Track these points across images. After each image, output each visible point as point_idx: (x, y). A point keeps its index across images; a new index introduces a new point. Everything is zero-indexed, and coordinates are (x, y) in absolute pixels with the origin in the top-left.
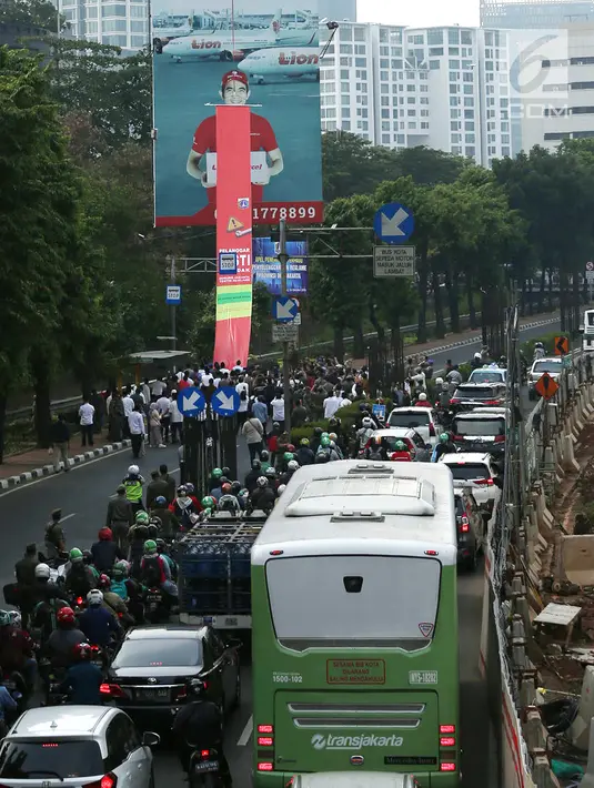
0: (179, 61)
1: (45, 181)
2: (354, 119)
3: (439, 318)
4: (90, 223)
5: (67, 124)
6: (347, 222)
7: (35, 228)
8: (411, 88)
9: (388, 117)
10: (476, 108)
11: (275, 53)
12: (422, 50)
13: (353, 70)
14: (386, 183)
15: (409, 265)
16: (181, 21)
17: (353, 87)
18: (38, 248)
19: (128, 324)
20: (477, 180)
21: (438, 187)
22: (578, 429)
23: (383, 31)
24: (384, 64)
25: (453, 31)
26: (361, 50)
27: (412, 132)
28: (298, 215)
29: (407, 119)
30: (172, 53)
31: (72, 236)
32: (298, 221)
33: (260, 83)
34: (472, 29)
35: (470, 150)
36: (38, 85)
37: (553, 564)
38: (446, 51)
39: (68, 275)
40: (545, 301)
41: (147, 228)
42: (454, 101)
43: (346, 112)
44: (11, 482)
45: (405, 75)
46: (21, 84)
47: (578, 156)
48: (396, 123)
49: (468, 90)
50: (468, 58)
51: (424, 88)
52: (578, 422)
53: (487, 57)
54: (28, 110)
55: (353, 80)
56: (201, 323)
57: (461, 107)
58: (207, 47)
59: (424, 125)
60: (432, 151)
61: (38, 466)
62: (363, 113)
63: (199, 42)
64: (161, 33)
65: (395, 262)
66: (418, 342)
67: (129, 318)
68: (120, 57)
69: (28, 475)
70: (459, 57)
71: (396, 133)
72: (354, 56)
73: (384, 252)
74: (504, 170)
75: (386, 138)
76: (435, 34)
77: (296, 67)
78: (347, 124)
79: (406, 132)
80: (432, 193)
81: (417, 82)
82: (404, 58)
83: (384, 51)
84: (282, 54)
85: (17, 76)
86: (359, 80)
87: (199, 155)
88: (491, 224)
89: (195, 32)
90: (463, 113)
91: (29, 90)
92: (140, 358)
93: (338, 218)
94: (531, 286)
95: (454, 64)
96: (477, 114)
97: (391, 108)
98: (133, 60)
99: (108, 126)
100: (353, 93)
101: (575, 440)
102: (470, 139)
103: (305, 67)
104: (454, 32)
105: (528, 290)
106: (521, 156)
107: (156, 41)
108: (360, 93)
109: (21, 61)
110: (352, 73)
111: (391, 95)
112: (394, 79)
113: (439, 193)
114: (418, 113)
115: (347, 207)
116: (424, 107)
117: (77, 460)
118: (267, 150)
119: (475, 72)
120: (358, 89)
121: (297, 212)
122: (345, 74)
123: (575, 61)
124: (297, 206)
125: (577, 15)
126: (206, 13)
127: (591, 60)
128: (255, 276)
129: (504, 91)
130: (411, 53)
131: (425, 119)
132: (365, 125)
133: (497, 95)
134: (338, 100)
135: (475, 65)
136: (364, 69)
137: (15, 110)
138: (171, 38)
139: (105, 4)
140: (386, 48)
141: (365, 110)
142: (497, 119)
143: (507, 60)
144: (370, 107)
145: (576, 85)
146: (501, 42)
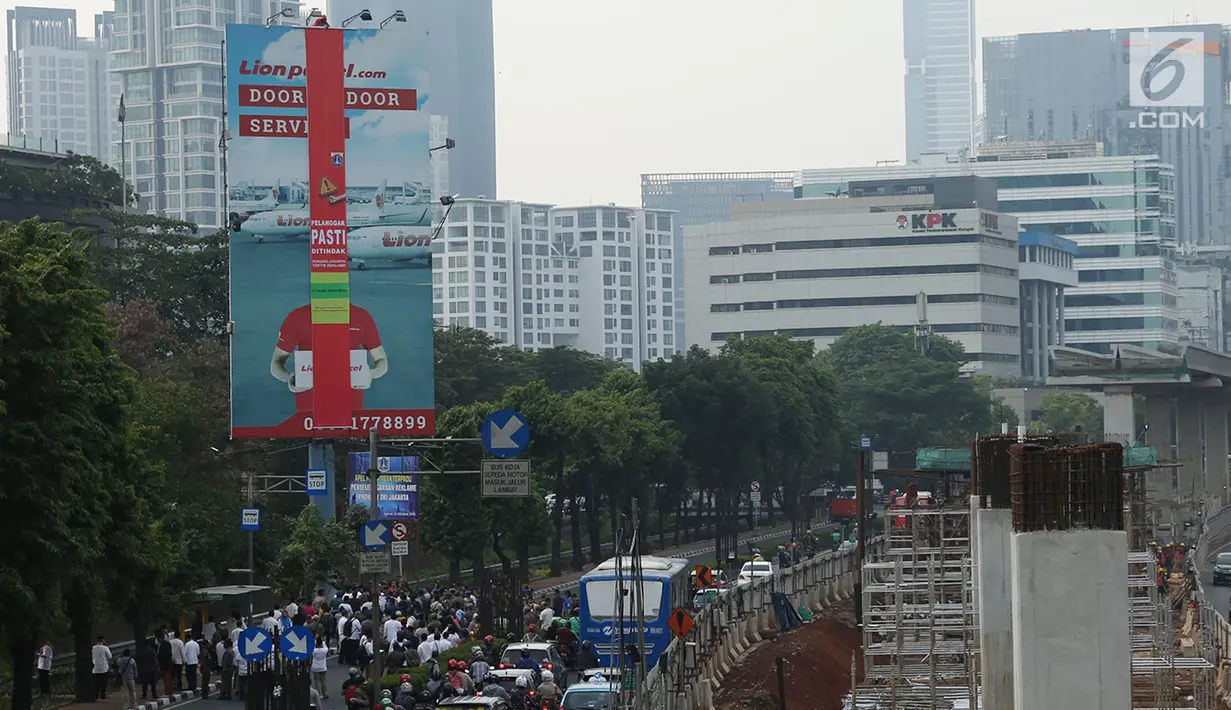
0: (261, 241)
1: (83, 382)
2: (491, 314)
3: (577, 547)
4: (145, 434)
5: (116, 316)
6: (466, 432)
7: (71, 438)
8: (558, 279)
9: (530, 312)
10: (634, 303)
11: (379, 233)
12: (572, 233)
13: (489, 256)
14: (513, 389)
15: (523, 482)
16: (264, 193)
17: (489, 277)
18: (73, 462)
19: (193, 554)
20: (624, 386)
21: (578, 393)
22: (722, 671)
23: (526, 210)
24: (527, 249)
26: (500, 232)
27: (559, 330)
28: (405, 425)
29: (552, 315)
30: (252, 230)
31: (120, 449)
32: (404, 432)
33: (360, 267)
34: (631, 211)
35: (628, 352)
36: (73, 266)
38: (600, 235)
39: (115, 495)
40: (704, 527)
41: (223, 442)
42: (609, 295)
43: (481, 306)
45: (551, 264)
46: (52, 264)
47: (743, 359)
48: (540, 320)
49: (626, 281)
50: (626, 244)
51: (572, 279)
52: (724, 665)
53: (648, 242)
54: (61, 295)
55: (490, 268)
56: (286, 552)
57: (617, 302)
58: (296, 224)
59: (573, 323)
60: (575, 352)
62: (502, 307)
63: (286, 218)
64: (240, 207)
65: (507, 479)
66: (551, 575)
67: (194, 548)
68: (196, 236)
70: (615, 243)
71: (540, 331)
72: (490, 240)
73: (493, 467)
74: (656, 374)
75: (529, 338)
76: (587, 215)
77: (403, 250)
78: (481, 321)
79: (552, 330)
80: (569, 403)
81: (566, 271)
82: (550, 243)
83: (527, 234)
84: (387, 234)
85: (48, 254)
86: (497, 269)
87: (285, 353)
88: (639, 437)
89: (281, 206)
90: (619, 309)
91: (62, 272)
92: (204, 595)
93: (455, 430)
94: (686, 510)
95: (608, 251)
96: (635, 310)
97: (534, 301)
98: (213, 240)
99: (181, 319)
100: (490, 284)
101: (718, 685)
102: (627, 338)
103: (415, 249)
104: (609, 212)
105: (682, 514)
106: (677, 358)
107: (233, 215)
108: (497, 284)
109: (54, 237)
110: (489, 261)
111: (534, 287)
112: (539, 268)
113: (579, 401)
114: (566, 308)
115: (467, 416)
116: (574, 301)
118: (368, 348)
119: (633, 260)
120: (496, 278)
121: (404, 422)
122: (480, 262)
123: (747, 248)
124: (404, 414)
125: (752, 194)
126: (294, 184)
127: (766, 248)
128: (354, 498)
129: (667, 282)
130: (558, 237)
131: (575, 316)
132: (504, 322)
133: (658, 288)
134: (472, 291)
135: (634, 253)
136: (502, 255)
137: (44, 296)
138: (252, 213)
139: (189, 173)
140: (529, 231)
141: (504, 304)
142: (659, 317)
143: (671, 247)
144: (509, 300)
145: (748, 277)
146: (664, 224)
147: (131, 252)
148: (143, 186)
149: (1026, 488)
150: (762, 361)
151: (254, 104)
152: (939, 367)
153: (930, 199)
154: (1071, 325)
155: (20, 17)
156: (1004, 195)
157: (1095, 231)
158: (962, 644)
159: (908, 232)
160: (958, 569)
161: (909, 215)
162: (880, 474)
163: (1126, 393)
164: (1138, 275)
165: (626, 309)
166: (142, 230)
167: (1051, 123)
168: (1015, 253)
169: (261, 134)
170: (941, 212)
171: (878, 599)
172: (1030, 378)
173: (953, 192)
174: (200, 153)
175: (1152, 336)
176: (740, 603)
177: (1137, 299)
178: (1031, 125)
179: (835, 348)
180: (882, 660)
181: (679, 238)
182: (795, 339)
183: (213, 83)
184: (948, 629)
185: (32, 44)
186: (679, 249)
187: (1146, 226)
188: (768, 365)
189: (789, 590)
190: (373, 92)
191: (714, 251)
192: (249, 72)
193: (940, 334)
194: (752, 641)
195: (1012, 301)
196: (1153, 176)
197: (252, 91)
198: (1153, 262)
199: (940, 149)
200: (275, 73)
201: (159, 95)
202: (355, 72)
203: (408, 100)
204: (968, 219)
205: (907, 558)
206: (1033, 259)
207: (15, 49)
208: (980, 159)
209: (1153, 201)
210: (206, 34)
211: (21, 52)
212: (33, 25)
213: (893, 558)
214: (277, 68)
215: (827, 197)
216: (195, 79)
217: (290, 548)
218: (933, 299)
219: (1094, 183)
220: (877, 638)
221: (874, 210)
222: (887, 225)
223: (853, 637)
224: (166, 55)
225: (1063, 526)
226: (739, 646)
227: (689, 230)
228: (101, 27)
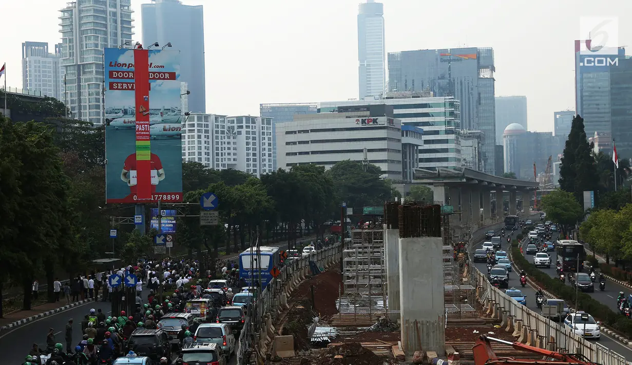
0: (117, 129)
1: (51, 182)
2: (203, 156)
3: (235, 244)
4: (73, 202)
5: (63, 157)
6: (195, 201)
7: (46, 203)
8: (229, 143)
9: (218, 156)
10: (257, 152)
11: (162, 126)
12: (234, 126)
13: (203, 135)
14: (212, 184)
15: (215, 220)
16: (118, 111)
17: (203, 142)
18: (47, 212)
19: (92, 247)
20: (253, 183)
21: (236, 186)
22: (291, 290)
23: (217, 117)
24: (217, 132)
25: (248, 118)
26: (207, 126)
27: (229, 163)
29: (227, 157)
30: (115, 125)
31: (64, 208)
32: (171, 201)
33: (155, 139)
34: (256, 117)
35: (255, 171)
36: (47, 138)
37: (272, 349)
38: (244, 127)
39: (62, 225)
40: (284, 236)
41: (103, 205)
42: (248, 149)
43: (200, 154)
44: (34, 318)
45: (226, 137)
46: (39, 138)
47: (298, 173)
48: (222, 159)
49: (254, 144)
50: (254, 130)
51: (234, 143)
52: (291, 288)
53: (262, 129)
54: (42, 150)
55: (203, 139)
56: (126, 246)
57: (251, 152)
58: (131, 123)
59: (234, 160)
60: (235, 171)
61: (47, 311)
62: (207, 154)
63: (127, 120)
64: (110, 117)
65: (210, 219)
66: (226, 254)
67: (92, 244)
68: (93, 127)
69: (42, 314)
70: (250, 130)
71: (222, 163)
72: (203, 129)
73: (204, 214)
74: (265, 178)
75: (218, 165)
76: (239, 119)
77: (171, 132)
78: (200, 159)
79: (226, 162)
80: (233, 190)
81: (232, 140)
82: (226, 130)
83: (217, 126)
84: (165, 127)
85: (37, 134)
86: (206, 139)
87: (126, 171)
88: (259, 202)
89: (125, 116)
90: (251, 154)
91: (43, 141)
92: (95, 262)
93: (190, 200)
94: (277, 230)
95: (248, 133)
96: (258, 155)
97: (220, 152)
98: (99, 129)
99: (87, 158)
100: (203, 145)
101: (289, 296)
102: (255, 166)
103: (175, 132)
105: (276, 231)
106: (273, 173)
107: (107, 120)
108: (206, 145)
109: (40, 128)
110: (203, 136)
111: (220, 146)
112: (221, 139)
113: (237, 189)
114: (232, 154)
115: (194, 195)
116: (235, 151)
117: (66, 308)
118: (157, 170)
119: (257, 136)
120: (205, 143)
121: (171, 197)
122: (199, 137)
123: (300, 132)
124: (171, 194)
125: (301, 111)
126: (130, 108)
127: (306, 131)
128: (152, 225)
129: (270, 144)
130: (229, 128)
131: (235, 157)
132: (208, 160)
133: (266, 146)
134: (196, 148)
135: (257, 134)
136: (208, 134)
137: (36, 150)
138: (114, 119)
139: (90, 104)
140: (218, 125)
141: (208, 153)
142: (267, 157)
143: (271, 131)
144: (211, 151)
145: (300, 143)
146: (269, 123)
147: (69, 134)
148: (73, 108)
149: (404, 222)
150: (305, 174)
151: (115, 78)
152: (372, 176)
153: (368, 113)
154: (421, 160)
155: (27, 45)
156: (396, 111)
157: (430, 125)
158: (380, 280)
159: (360, 126)
160: (379, 252)
161: (360, 119)
162: (350, 216)
163: (441, 186)
164: (446, 141)
165: (254, 155)
166: (72, 125)
167: (413, 85)
168: (400, 133)
169: (117, 89)
170: (372, 118)
171: (349, 263)
172: (406, 180)
173: (377, 110)
174: (95, 96)
175: (452, 164)
176: (297, 265)
177: (446, 150)
178: (406, 85)
179: (333, 169)
180: (351, 286)
181: (274, 128)
182: (318, 166)
183: (99, 70)
184: (376, 274)
185: (32, 55)
186: (274, 132)
187: (449, 123)
188: (308, 175)
189: (315, 260)
190: (159, 73)
191: (287, 133)
192: (113, 66)
193: (372, 164)
194: (302, 279)
195: (399, 151)
196: (452, 104)
197: (114, 73)
198: (452, 137)
199: (372, 94)
200: (123, 66)
201: (79, 75)
202: (153, 66)
203: (173, 76)
204: (382, 120)
205: (360, 248)
206: (407, 136)
207: (25, 57)
208: (387, 98)
209: (452, 114)
210: (97, 51)
211: (27, 58)
212: (32, 48)
213: (354, 248)
214: (123, 64)
215: (330, 112)
216: (93, 68)
217: (128, 244)
218: (369, 151)
219: (429, 107)
220: (348, 278)
221: (347, 117)
222: (352, 123)
223: (339, 278)
224: (82, 59)
225: (418, 236)
226: (297, 281)
227: (277, 125)
228: (57, 49)
